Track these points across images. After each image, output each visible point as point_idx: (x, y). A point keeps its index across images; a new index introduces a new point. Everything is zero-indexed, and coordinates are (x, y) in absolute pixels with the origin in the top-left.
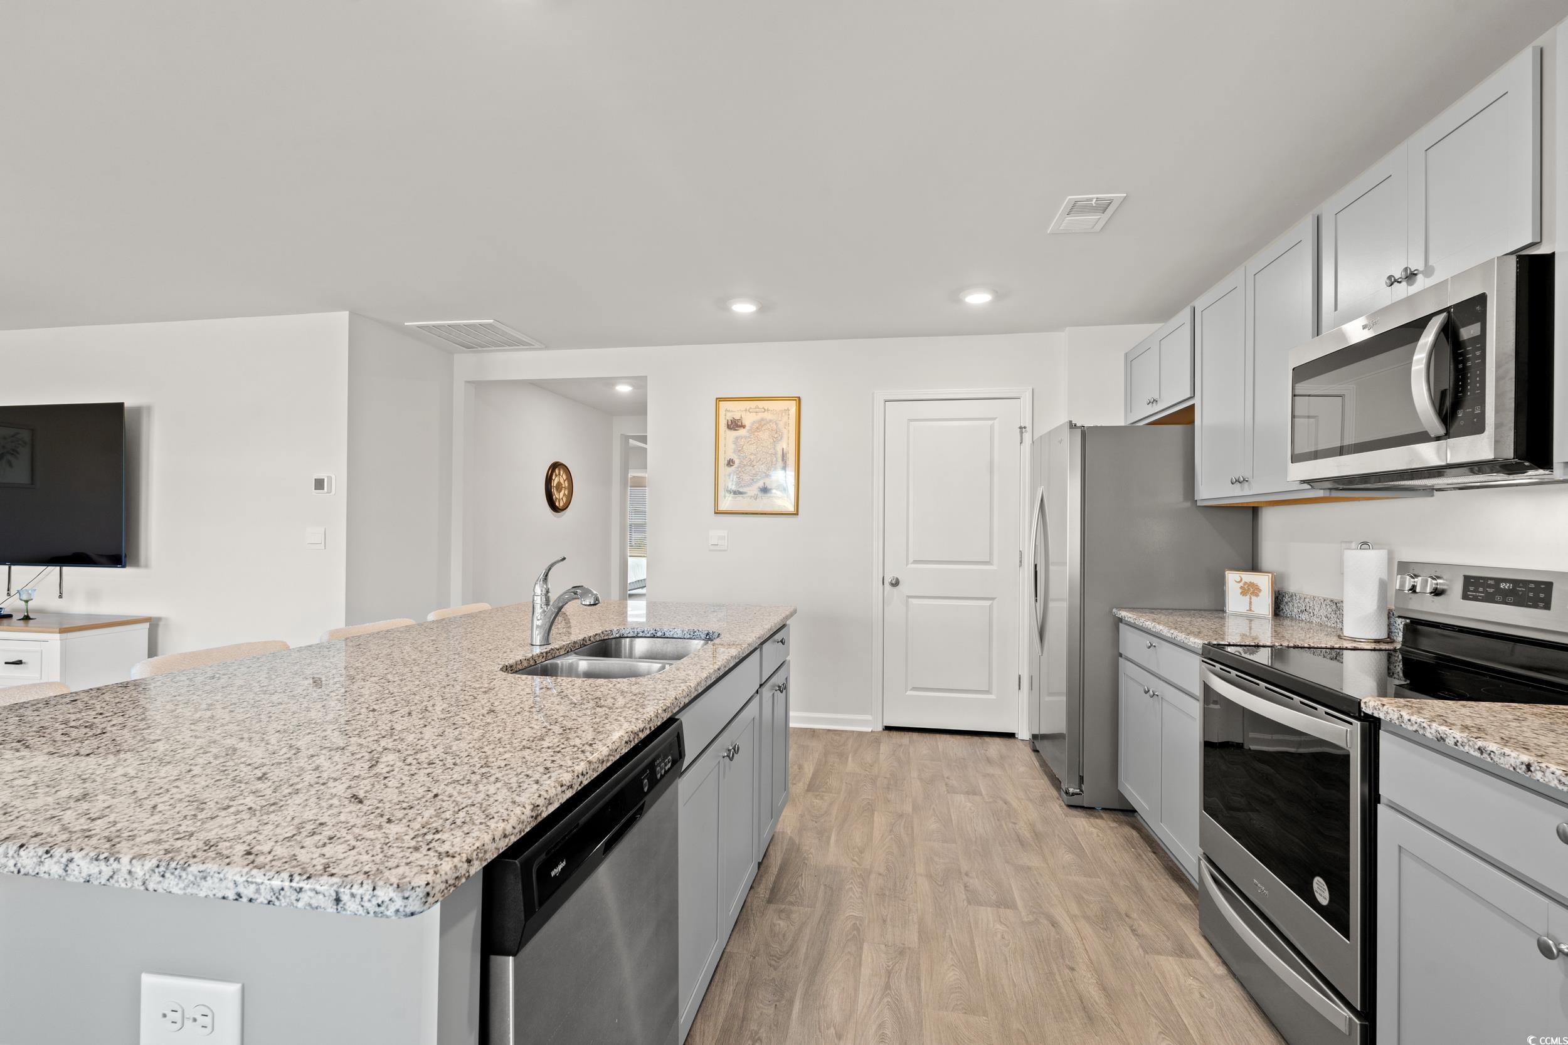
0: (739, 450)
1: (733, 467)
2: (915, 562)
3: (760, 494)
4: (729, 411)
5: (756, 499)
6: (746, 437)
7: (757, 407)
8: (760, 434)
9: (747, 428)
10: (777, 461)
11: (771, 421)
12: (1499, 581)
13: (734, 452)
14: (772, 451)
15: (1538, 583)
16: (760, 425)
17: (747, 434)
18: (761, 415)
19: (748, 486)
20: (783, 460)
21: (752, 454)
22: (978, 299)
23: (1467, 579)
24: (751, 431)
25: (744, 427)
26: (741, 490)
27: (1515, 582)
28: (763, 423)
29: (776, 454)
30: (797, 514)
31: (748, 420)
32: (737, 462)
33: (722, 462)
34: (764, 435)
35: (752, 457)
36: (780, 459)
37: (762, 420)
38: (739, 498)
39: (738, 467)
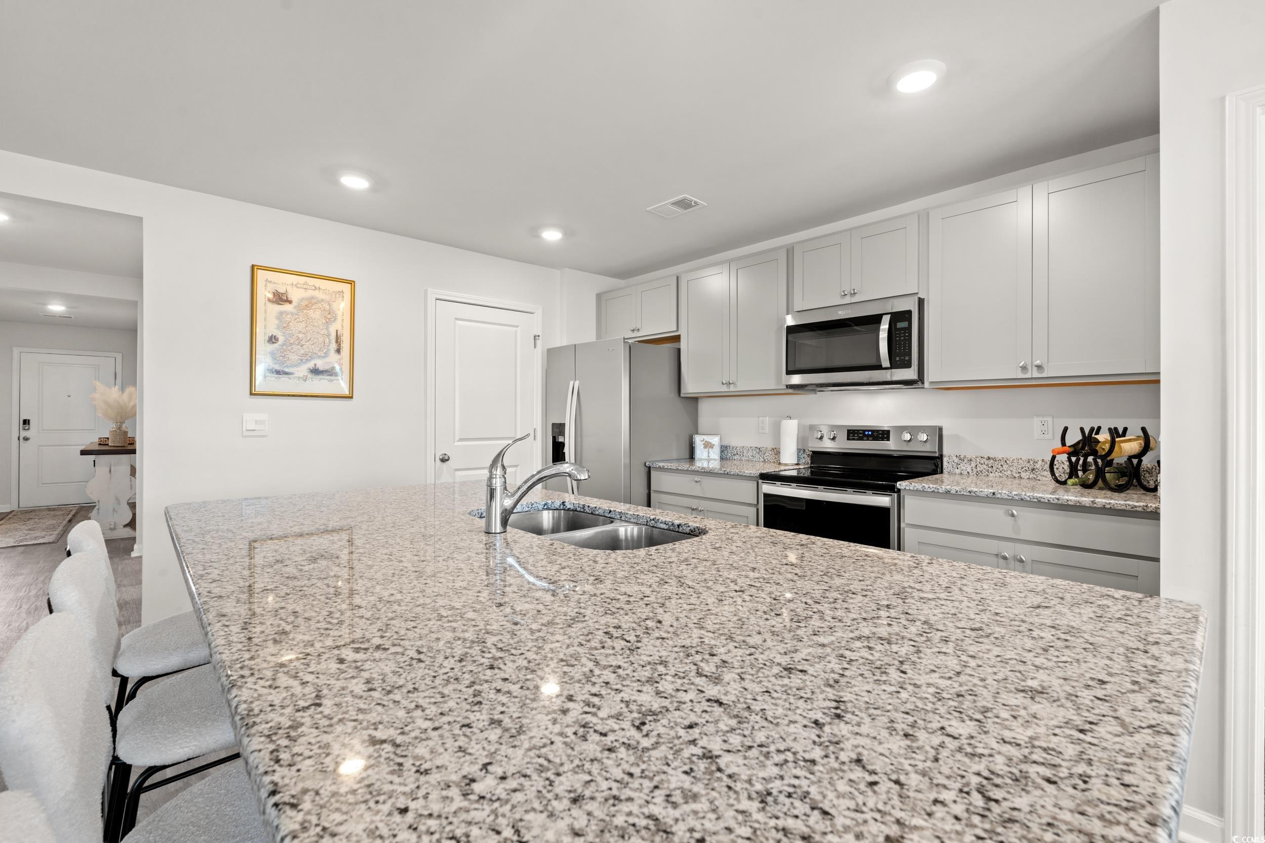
0: (284, 326)
1: (276, 345)
2: (461, 440)
3: (310, 376)
4: (270, 282)
5: (305, 380)
6: (292, 314)
7: (306, 283)
8: (311, 312)
9: (294, 304)
10: (330, 343)
11: (323, 300)
12: (864, 431)
13: (278, 328)
14: (326, 332)
15: (883, 431)
16: (310, 303)
17: (294, 311)
18: (310, 293)
19: (296, 366)
20: (337, 342)
21: (300, 332)
22: (552, 235)
23: (849, 431)
24: (299, 308)
25: (290, 302)
26: (286, 370)
27: (873, 431)
28: (313, 301)
29: (329, 335)
30: (352, 398)
31: (295, 295)
32: (281, 339)
33: (261, 339)
34: (315, 314)
35: (300, 336)
36: (333, 341)
37: (313, 298)
38: (284, 378)
39: (283, 345)
